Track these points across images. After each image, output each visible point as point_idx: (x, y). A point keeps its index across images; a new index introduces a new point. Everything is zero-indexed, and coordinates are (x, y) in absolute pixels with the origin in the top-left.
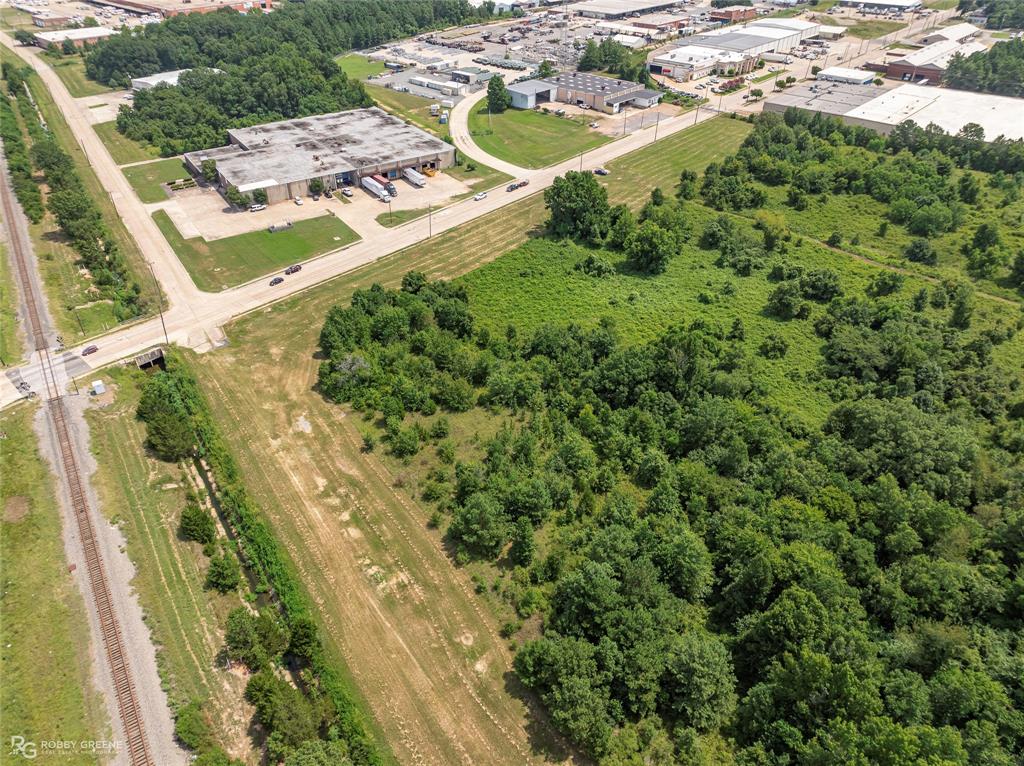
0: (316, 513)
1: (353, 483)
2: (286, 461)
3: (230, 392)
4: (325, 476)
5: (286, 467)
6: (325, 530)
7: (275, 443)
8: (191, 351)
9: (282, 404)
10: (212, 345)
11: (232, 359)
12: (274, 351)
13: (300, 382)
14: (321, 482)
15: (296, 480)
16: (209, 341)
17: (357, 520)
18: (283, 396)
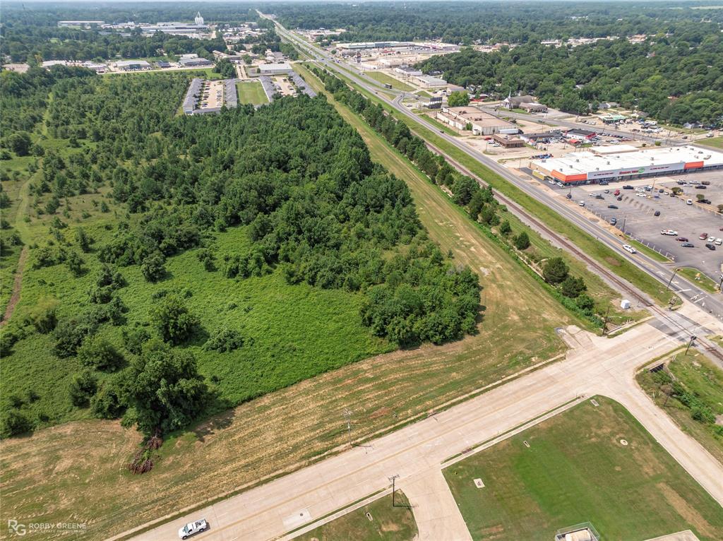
0: (474, 241)
1: (458, 247)
2: (490, 258)
3: (536, 295)
4: (471, 251)
5: (490, 256)
6: (470, 237)
7: (498, 265)
8: (583, 329)
9: (500, 283)
10: (566, 331)
11: (545, 316)
12: (516, 318)
13: (491, 292)
14: (472, 249)
15: (485, 252)
16: (573, 336)
17: (458, 238)
18: (500, 286)
